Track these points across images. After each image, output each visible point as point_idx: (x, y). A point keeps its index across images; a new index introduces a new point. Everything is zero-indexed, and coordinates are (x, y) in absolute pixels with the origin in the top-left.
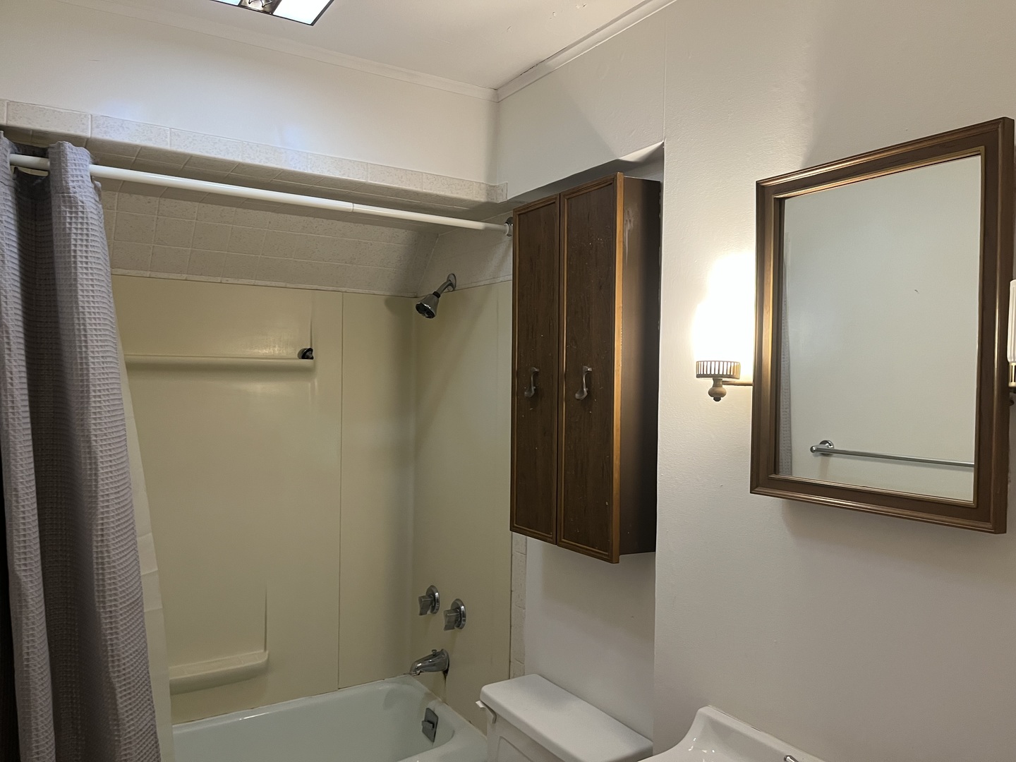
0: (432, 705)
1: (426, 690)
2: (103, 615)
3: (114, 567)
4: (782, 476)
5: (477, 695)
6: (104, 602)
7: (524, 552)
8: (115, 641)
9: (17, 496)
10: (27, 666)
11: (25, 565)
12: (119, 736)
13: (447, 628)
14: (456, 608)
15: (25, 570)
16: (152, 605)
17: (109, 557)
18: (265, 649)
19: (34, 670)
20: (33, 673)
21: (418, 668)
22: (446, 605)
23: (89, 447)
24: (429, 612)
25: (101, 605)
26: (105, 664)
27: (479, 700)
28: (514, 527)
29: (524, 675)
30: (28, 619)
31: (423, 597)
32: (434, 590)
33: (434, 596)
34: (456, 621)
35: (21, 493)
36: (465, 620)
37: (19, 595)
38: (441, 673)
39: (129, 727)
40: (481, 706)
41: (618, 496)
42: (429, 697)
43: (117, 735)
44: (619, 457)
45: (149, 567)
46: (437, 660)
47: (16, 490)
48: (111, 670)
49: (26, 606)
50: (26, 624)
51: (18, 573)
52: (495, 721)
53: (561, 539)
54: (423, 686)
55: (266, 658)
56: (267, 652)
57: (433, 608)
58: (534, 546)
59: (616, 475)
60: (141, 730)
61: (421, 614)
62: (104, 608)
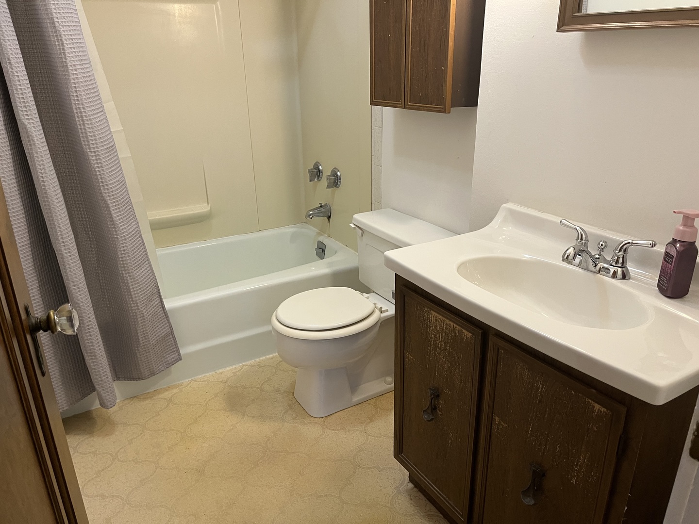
0: (321, 239)
1: (317, 231)
2: (90, 154)
3: (90, 120)
4: (583, 12)
5: (351, 220)
6: (88, 145)
7: (380, 125)
8: (102, 172)
9: (10, 63)
10: (44, 185)
11: (27, 115)
12: (117, 235)
13: (329, 187)
14: (334, 174)
15: (28, 119)
16: (124, 153)
17: (85, 112)
18: (208, 203)
19: (49, 189)
20: (49, 191)
21: (310, 215)
22: (327, 172)
23: (55, 27)
24: (316, 180)
25: (87, 147)
26: (99, 188)
27: (352, 223)
28: (373, 101)
29: (381, 209)
30: (37, 153)
31: (311, 169)
32: (319, 165)
33: (319, 168)
34: (334, 182)
35: (13, 61)
36: (340, 182)
37: (28, 137)
38: (326, 218)
39: (123, 230)
40: (353, 226)
41: (452, 61)
42: (319, 234)
43: (115, 234)
44: (454, 29)
45: (116, 126)
46: (322, 210)
47: (9, 59)
48: (103, 191)
49: (34, 144)
50: (37, 157)
51: (23, 121)
52: (362, 235)
53: (407, 103)
54: (314, 229)
55: (209, 208)
56: (209, 205)
57: (319, 176)
58: (388, 113)
59: (451, 43)
60: (131, 232)
61: (310, 181)
62: (89, 149)
